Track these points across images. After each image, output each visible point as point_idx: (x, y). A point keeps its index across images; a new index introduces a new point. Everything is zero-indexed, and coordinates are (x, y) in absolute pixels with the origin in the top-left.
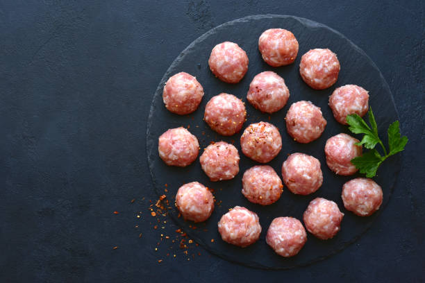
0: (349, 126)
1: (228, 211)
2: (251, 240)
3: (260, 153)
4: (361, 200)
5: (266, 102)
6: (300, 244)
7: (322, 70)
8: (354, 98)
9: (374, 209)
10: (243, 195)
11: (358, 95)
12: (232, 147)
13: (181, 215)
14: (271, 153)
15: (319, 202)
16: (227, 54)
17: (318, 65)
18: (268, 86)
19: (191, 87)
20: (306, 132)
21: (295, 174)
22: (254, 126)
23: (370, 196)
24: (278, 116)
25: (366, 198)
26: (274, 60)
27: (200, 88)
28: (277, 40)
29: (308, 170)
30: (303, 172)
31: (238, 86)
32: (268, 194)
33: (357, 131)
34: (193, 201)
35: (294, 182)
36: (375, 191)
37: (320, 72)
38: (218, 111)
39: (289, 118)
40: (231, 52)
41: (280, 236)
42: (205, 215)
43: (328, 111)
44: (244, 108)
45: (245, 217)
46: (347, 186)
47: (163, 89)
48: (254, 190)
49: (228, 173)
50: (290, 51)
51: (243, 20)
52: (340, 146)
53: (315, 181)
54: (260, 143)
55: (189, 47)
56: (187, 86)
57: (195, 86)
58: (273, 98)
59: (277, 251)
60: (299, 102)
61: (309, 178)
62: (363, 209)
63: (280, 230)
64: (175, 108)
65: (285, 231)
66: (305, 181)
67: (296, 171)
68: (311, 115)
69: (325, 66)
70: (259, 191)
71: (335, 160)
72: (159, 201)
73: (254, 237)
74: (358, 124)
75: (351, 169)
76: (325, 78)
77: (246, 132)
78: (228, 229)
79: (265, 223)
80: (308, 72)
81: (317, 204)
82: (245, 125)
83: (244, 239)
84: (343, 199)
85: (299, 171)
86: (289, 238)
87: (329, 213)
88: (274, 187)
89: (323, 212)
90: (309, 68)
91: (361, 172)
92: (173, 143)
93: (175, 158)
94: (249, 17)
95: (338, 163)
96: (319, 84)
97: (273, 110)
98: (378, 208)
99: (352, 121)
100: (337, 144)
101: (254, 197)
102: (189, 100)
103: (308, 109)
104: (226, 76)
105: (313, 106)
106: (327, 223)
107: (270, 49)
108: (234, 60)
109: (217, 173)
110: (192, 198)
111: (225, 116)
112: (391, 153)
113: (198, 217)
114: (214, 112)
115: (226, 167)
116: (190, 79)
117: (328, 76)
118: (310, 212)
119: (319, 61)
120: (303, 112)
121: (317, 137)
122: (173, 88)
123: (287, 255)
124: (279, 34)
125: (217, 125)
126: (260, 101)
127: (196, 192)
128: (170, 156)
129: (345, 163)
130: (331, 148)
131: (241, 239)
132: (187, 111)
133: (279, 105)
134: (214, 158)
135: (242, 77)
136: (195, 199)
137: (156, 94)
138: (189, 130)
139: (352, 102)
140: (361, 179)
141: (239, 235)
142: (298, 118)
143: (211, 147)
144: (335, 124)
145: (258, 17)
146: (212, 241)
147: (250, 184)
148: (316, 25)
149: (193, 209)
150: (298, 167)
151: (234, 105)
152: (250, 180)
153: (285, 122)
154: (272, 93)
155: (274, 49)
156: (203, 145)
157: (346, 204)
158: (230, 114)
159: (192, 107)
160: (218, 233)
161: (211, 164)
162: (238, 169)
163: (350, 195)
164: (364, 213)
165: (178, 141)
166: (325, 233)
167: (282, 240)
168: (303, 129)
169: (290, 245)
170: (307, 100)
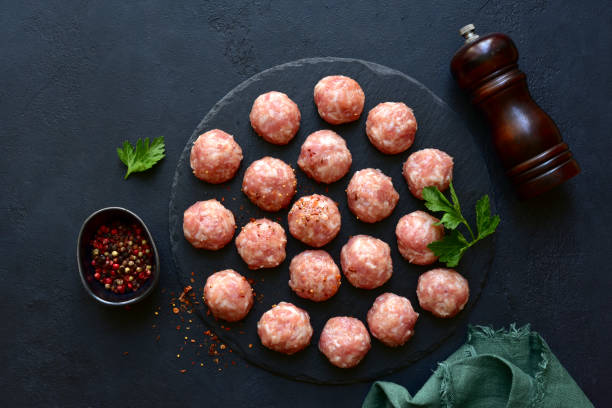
0: (425, 201)
1: (270, 308)
2: (299, 344)
3: (311, 234)
4: (439, 297)
5: (321, 170)
6: (362, 352)
7: (393, 130)
8: (434, 166)
9: (458, 308)
10: (290, 288)
11: (438, 163)
12: (277, 227)
13: (211, 312)
14: (325, 234)
15: (386, 298)
16: (273, 107)
17: (389, 123)
18: (324, 149)
19: (225, 148)
20: (371, 208)
21: (356, 262)
22: (306, 199)
23: (452, 292)
24: (336, 188)
25: (446, 295)
26: (332, 117)
27: (238, 150)
28: (337, 90)
29: (372, 257)
30: (366, 260)
31: (287, 148)
32: (321, 286)
33: (436, 208)
34: (226, 294)
35: (355, 272)
36: (458, 285)
37: (390, 132)
38: (259, 180)
39: (351, 190)
40: (276, 104)
41: (335, 341)
42: (240, 312)
43: (401, 182)
44: (293, 176)
45: (291, 316)
46: (423, 279)
47: (190, 150)
48: (303, 282)
49: (270, 259)
50: (353, 105)
51: (296, 64)
52: (416, 227)
53: (382, 271)
54: (311, 222)
55: (226, 97)
56: (220, 147)
57: (230, 147)
58: (330, 164)
59: (332, 360)
60: (363, 170)
61: (373, 267)
62: (442, 308)
63: (336, 334)
64: (205, 175)
65: (343, 335)
66: (368, 271)
67: (357, 258)
68: (378, 187)
69: (396, 125)
70: (309, 282)
71: (407, 245)
72: (183, 294)
73: (301, 342)
74: (437, 199)
75: (428, 256)
76: (397, 140)
77: (295, 207)
78: (269, 331)
79: (318, 324)
80: (376, 132)
81: (384, 301)
82: (294, 198)
83: (289, 344)
84: (419, 295)
85: (361, 257)
86: (346, 343)
87: (398, 312)
88: (329, 278)
89: (392, 311)
90: (377, 127)
91: (441, 260)
92: (201, 219)
93: (203, 238)
94: (304, 60)
95: (412, 248)
96: (389, 148)
97: (330, 179)
98: (461, 308)
99: (430, 196)
100: (411, 224)
101: (303, 291)
102: (223, 164)
103: (374, 180)
104: (271, 136)
105: (382, 175)
106: (396, 325)
107: (327, 102)
108: (281, 114)
109: (257, 258)
110: (223, 290)
111: (268, 186)
112: (480, 237)
113: (231, 315)
114: (254, 181)
115: (268, 250)
116: (224, 138)
117: (402, 137)
118: (375, 311)
119: (391, 118)
120: (369, 183)
121: (385, 214)
122: (202, 150)
123: (344, 365)
124: (338, 83)
125: (258, 198)
126: (313, 167)
127: (228, 283)
128: (197, 236)
129: (420, 248)
130: (404, 229)
131: (284, 343)
132: (220, 179)
133: (338, 173)
134: (253, 239)
135: (292, 136)
136: (228, 292)
137: (182, 157)
138: (222, 203)
139: (431, 170)
140: (441, 270)
141: (282, 338)
142: (361, 190)
143: (249, 226)
144: (410, 199)
145: (314, 60)
146: (250, 346)
147: (298, 274)
148: (389, 71)
149: (225, 304)
150: (361, 253)
151: (280, 172)
152: (299, 268)
153: (346, 195)
154: (329, 157)
155: (331, 101)
156: (240, 223)
157: (421, 301)
158: (275, 184)
159: (227, 175)
160: (256, 336)
161: (249, 247)
162: (284, 254)
163: (426, 290)
164: (444, 313)
165: (208, 217)
166: (392, 338)
167: (338, 345)
168: (367, 204)
169: (348, 353)
170: (374, 166)
